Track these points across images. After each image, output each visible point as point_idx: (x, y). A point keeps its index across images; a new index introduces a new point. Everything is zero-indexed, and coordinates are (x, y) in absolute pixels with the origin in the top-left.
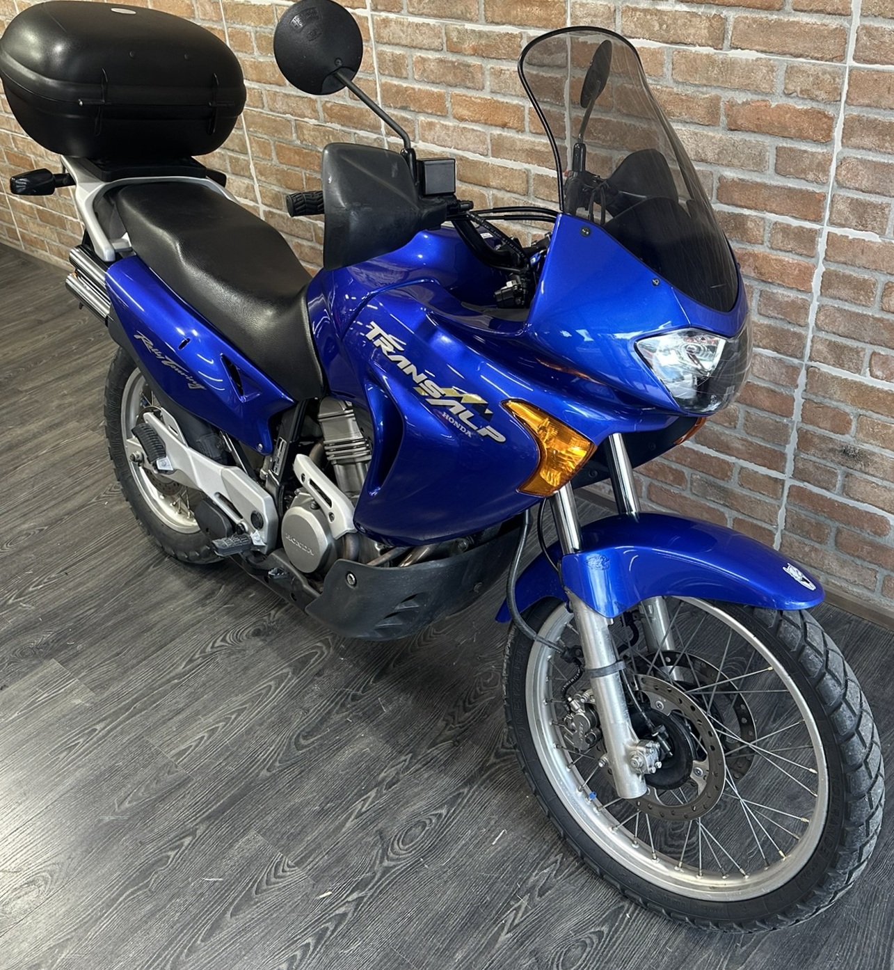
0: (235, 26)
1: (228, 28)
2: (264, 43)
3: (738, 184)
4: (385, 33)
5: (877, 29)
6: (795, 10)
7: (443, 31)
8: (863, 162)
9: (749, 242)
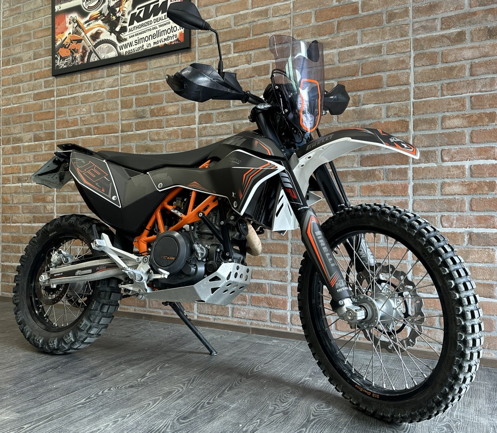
0: (126, 144)
1: (121, 146)
2: (140, 148)
3: (370, 157)
4: (204, 132)
5: (421, 87)
6: (388, 86)
7: (233, 126)
8: (423, 135)
9: (378, 180)
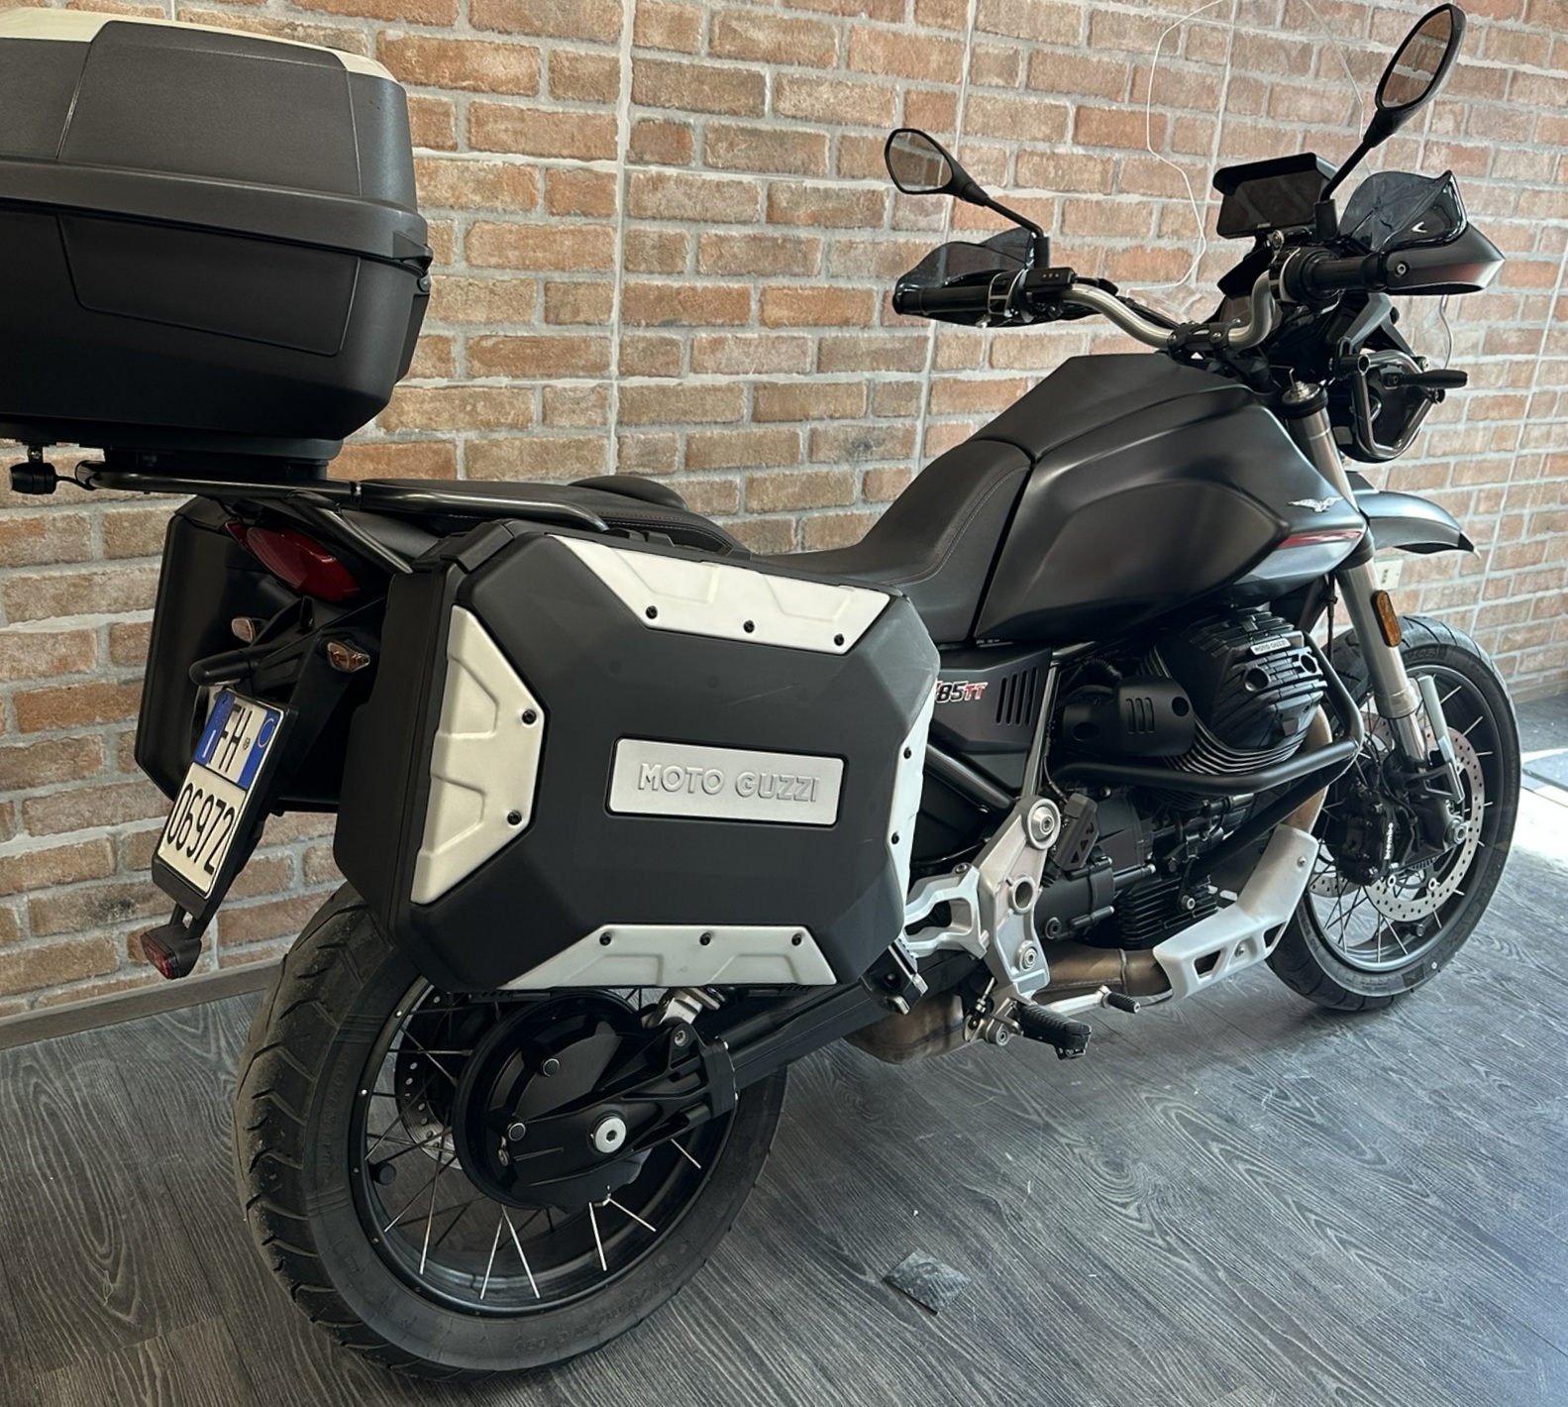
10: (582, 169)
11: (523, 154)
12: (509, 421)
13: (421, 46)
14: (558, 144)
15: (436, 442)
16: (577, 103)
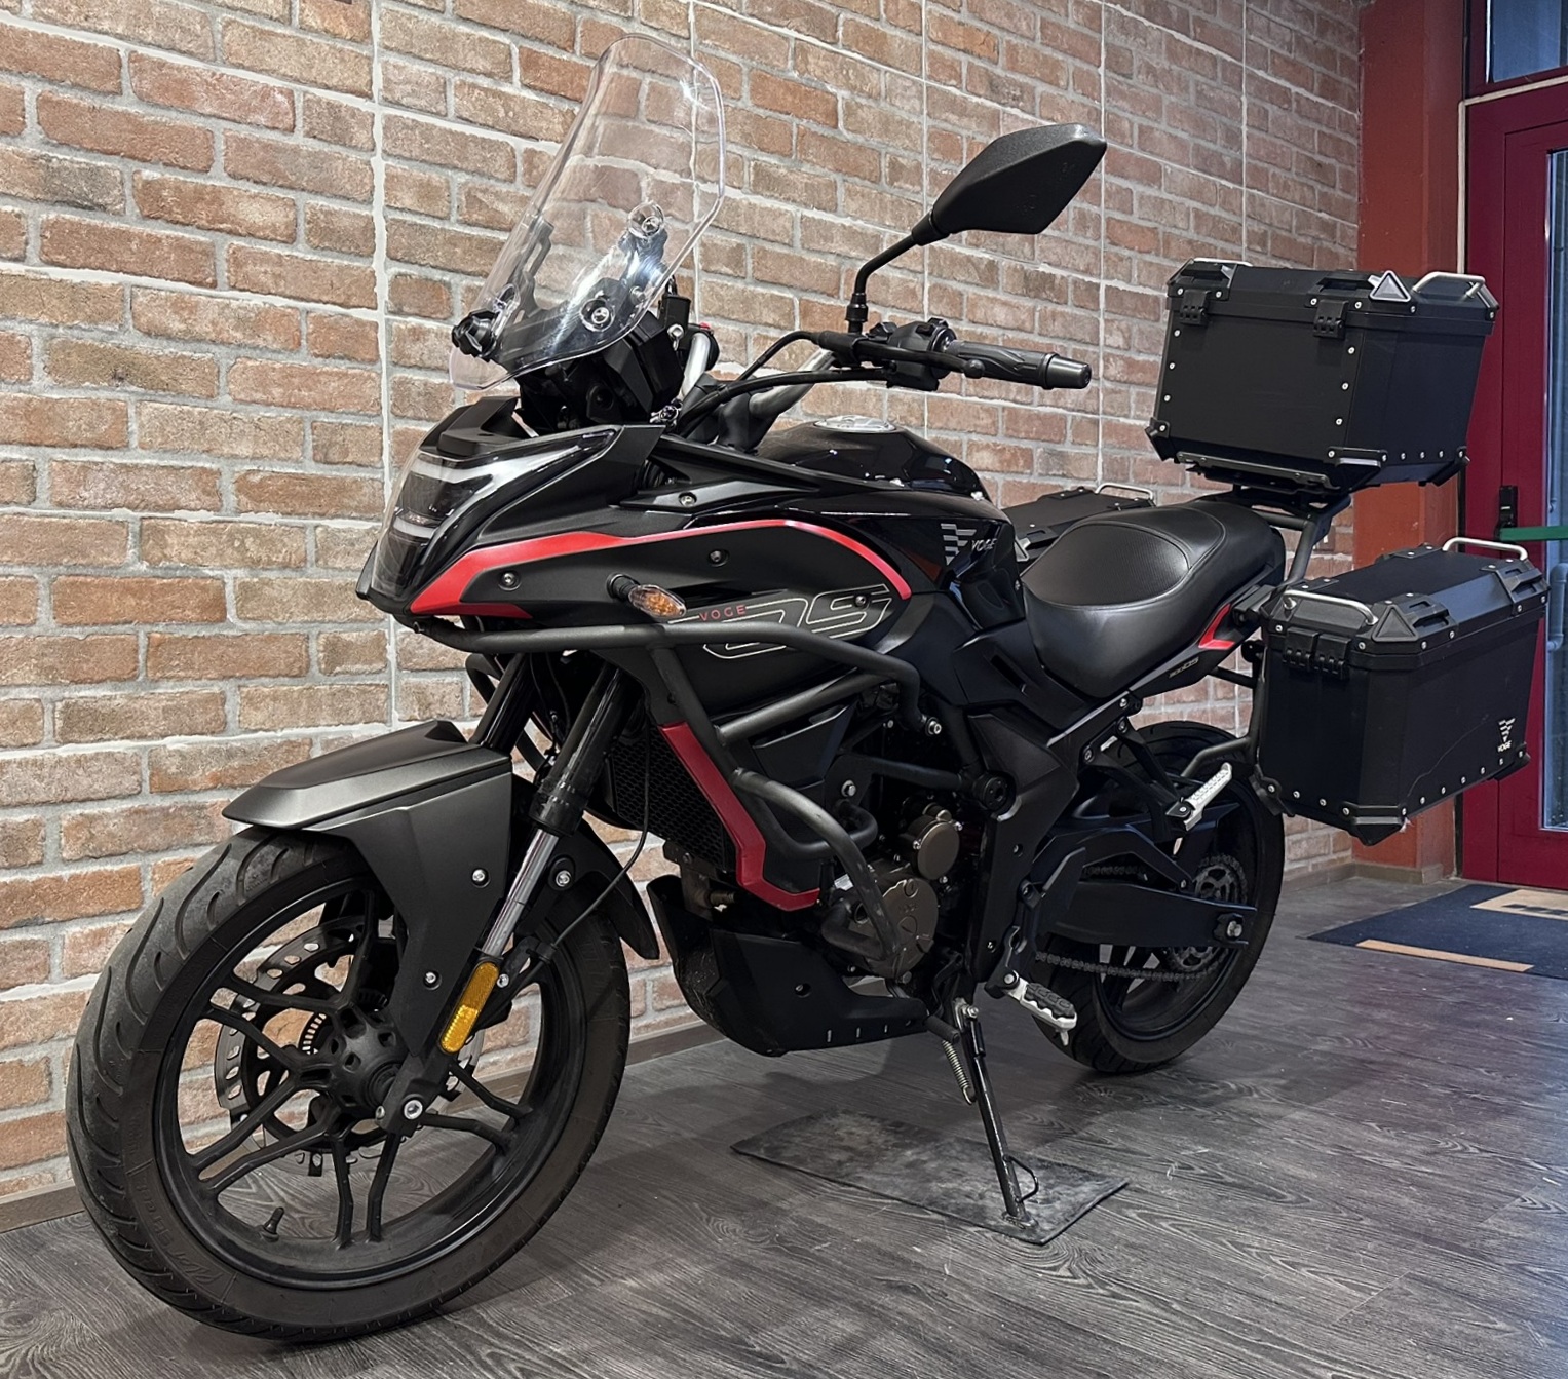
10: (343, 315)
11: (285, 297)
12: (280, 560)
13: (177, 188)
14: (317, 290)
15: (203, 578)
16: (335, 253)
